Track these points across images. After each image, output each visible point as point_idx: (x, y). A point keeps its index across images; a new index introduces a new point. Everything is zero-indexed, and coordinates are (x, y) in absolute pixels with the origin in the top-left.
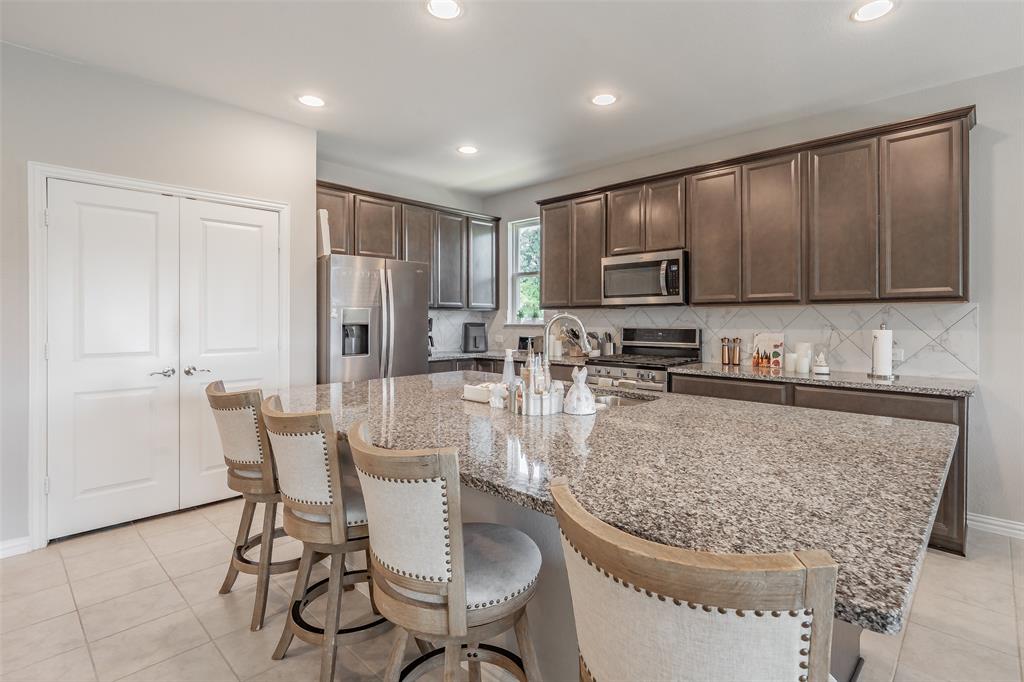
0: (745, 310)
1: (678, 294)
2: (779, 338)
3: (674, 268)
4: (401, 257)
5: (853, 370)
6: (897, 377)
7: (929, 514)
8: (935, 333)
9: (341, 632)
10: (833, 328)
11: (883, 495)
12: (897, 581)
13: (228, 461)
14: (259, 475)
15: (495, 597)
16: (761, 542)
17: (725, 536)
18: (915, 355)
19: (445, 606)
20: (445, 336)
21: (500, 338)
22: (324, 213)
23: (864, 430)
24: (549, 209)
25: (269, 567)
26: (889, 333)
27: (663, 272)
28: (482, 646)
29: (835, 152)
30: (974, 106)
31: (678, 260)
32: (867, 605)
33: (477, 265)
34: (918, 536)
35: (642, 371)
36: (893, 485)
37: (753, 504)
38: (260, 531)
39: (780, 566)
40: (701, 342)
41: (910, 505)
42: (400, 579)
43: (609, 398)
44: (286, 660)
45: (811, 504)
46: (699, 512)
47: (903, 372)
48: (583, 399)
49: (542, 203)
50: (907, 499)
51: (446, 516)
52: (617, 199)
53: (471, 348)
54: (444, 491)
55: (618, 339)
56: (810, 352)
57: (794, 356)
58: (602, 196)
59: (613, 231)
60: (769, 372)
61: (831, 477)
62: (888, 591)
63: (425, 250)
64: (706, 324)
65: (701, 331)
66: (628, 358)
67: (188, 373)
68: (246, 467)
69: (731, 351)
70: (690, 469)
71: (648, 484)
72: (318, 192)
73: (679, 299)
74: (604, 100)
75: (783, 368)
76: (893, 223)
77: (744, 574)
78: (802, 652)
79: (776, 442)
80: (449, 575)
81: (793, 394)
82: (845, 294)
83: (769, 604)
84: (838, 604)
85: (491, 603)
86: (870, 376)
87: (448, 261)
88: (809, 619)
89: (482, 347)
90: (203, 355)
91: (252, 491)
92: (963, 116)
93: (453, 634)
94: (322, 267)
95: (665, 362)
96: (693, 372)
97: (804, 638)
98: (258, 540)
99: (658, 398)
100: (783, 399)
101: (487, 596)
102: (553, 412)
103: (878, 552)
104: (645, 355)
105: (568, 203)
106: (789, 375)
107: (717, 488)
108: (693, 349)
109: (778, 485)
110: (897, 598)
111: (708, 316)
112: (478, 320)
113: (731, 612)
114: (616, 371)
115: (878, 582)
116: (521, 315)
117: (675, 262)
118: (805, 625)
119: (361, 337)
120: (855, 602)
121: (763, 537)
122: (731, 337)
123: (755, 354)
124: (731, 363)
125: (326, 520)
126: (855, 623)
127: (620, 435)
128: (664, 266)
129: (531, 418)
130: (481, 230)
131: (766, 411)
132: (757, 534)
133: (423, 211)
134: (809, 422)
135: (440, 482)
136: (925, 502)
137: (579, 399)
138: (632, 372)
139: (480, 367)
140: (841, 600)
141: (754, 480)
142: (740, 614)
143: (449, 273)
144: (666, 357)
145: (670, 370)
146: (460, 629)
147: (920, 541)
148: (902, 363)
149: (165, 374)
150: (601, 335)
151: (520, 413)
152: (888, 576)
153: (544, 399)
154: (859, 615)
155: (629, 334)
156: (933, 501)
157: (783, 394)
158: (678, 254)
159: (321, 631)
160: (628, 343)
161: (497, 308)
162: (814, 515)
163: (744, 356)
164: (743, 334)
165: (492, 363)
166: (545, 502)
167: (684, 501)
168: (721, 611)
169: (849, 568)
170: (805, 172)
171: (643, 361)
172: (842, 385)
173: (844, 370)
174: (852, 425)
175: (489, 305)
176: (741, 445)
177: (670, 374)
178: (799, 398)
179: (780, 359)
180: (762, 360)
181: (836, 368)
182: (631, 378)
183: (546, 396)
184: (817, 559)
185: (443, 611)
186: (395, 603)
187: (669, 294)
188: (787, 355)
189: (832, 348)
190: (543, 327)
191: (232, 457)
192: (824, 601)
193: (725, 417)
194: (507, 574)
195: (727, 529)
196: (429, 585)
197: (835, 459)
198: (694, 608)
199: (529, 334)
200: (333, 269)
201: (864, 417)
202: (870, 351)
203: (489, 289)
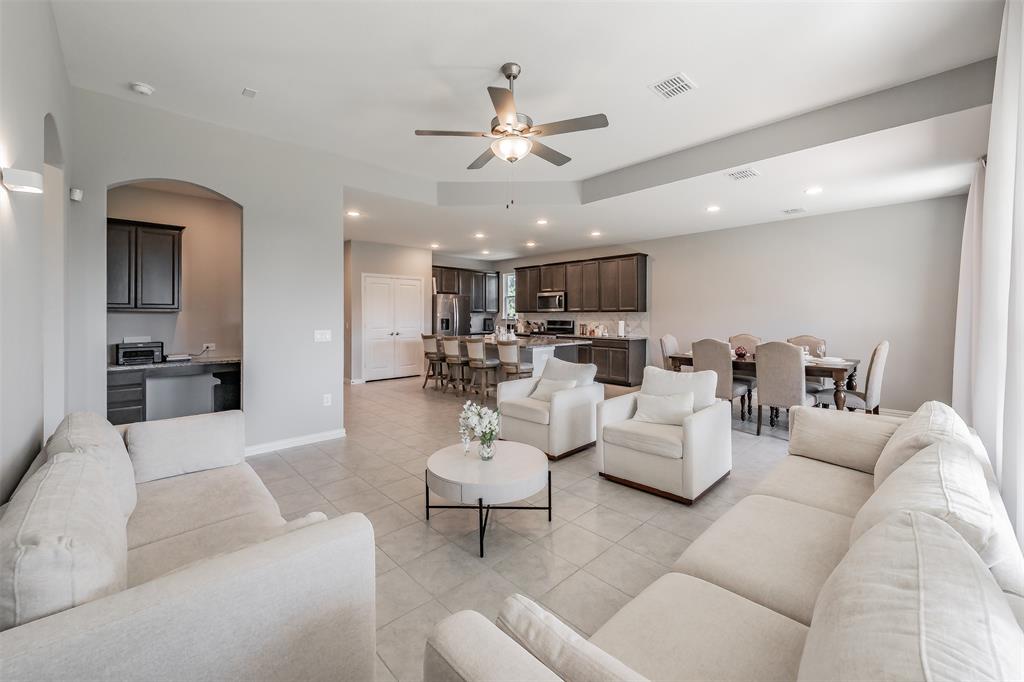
1: (562, 307)
2: (597, 324)
3: (561, 298)
4: (459, 293)
6: (626, 336)
8: (638, 322)
13: (426, 352)
18: (634, 329)
20: (476, 323)
22: (434, 278)
24: (519, 273)
26: (622, 323)
27: (557, 300)
29: (608, 262)
30: (646, 252)
31: (563, 296)
33: (490, 294)
40: (573, 326)
49: (516, 268)
52: (543, 270)
53: (486, 329)
55: (546, 324)
56: (603, 329)
57: (598, 330)
58: (538, 268)
59: (542, 283)
63: (467, 289)
64: (575, 319)
65: (573, 321)
66: (549, 332)
67: (397, 334)
68: (432, 354)
69: (583, 329)
72: (433, 270)
73: (562, 310)
76: (622, 286)
82: (610, 309)
86: (618, 335)
87: (477, 292)
89: (491, 329)
90: (400, 329)
92: (643, 255)
94: (434, 299)
104: (555, 330)
108: (571, 328)
111: (575, 316)
112: (490, 317)
114: (545, 337)
116: (508, 315)
119: (447, 324)
122: (582, 324)
123: (590, 330)
124: (584, 333)
128: (558, 297)
130: (492, 278)
143: (477, 297)
148: (627, 331)
149: (391, 335)
150: (539, 323)
155: (549, 323)
158: (563, 293)
160: (550, 326)
161: (498, 312)
163: (587, 331)
164: (587, 322)
175: (495, 310)
180: (592, 332)
187: (560, 308)
190: (517, 320)
200: (438, 299)
202: (615, 329)
203: (495, 304)
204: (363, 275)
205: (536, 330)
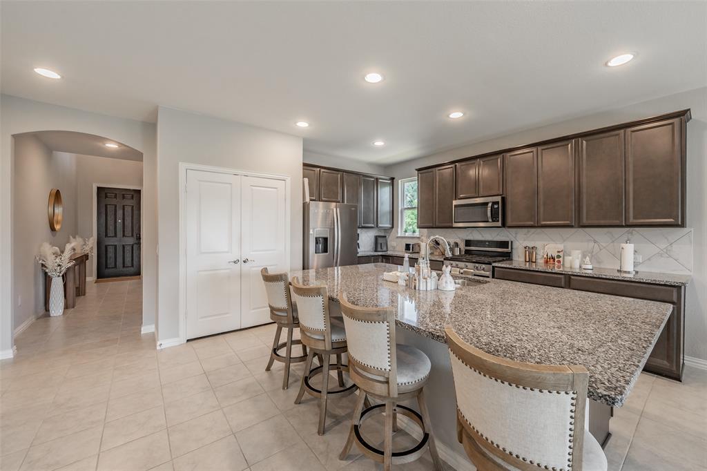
0: (539, 230)
1: (498, 221)
2: (560, 247)
3: (496, 206)
4: (343, 202)
5: (608, 267)
6: (637, 272)
7: (645, 353)
8: (663, 246)
9: (329, 393)
10: (595, 242)
11: (620, 341)
12: (622, 383)
13: (270, 306)
14: (285, 314)
15: (410, 380)
16: (550, 361)
17: (532, 357)
18: (649, 259)
19: (387, 382)
20: (366, 242)
21: (394, 244)
22: (306, 180)
23: (612, 305)
24: (423, 173)
25: (289, 360)
26: (632, 245)
27: (489, 209)
28: (398, 406)
29: (597, 139)
30: (689, 110)
31: (498, 202)
32: (605, 393)
33: (382, 204)
34: (637, 363)
35: (477, 265)
36: (626, 337)
37: (546, 343)
38: (286, 340)
39: (560, 371)
40: (512, 248)
41: (635, 348)
42: (365, 368)
43: (460, 281)
44: (301, 405)
45: (577, 344)
46: (518, 345)
47: (640, 269)
48: (449, 282)
49: (419, 170)
50: (633, 344)
51: (389, 340)
52: (462, 167)
53: (379, 249)
54: (388, 328)
55: (462, 246)
56: (580, 256)
57: (570, 258)
58: (453, 166)
59: (459, 186)
60: (554, 267)
61: (590, 331)
62: (617, 388)
63: (355, 197)
64: (515, 238)
65: (512, 242)
66: (468, 257)
67: (245, 262)
68: (279, 310)
69: (531, 254)
70: (511, 323)
71: (489, 329)
72: (303, 169)
73: (499, 224)
74: (456, 115)
75: (563, 265)
76: (634, 181)
77: (543, 373)
78: (571, 411)
79: (559, 310)
80: (389, 368)
81: (569, 281)
82: (602, 222)
83: (556, 388)
84: (590, 392)
85: (408, 383)
86: (619, 271)
87: (367, 202)
88: (575, 396)
89: (385, 249)
90: (252, 253)
91: (283, 322)
92: (683, 116)
93: (391, 396)
94: (305, 208)
95: (490, 260)
96: (508, 266)
97: (572, 405)
98: (284, 345)
99: (489, 282)
100: (563, 284)
101: (406, 379)
102: (432, 289)
103: (613, 370)
104: (479, 255)
105: (434, 169)
106: (567, 270)
107: (526, 334)
108: (507, 253)
109: (560, 333)
110: (621, 391)
111: (516, 234)
112: (383, 234)
113: (537, 391)
114: (461, 264)
115: (612, 383)
116: (406, 231)
117: (497, 203)
118: (572, 399)
119: (324, 244)
120: (599, 391)
121: (552, 359)
122: (531, 246)
123: (545, 256)
124: (531, 261)
125: (323, 338)
126: (599, 401)
127: (470, 303)
128: (490, 205)
129: (421, 292)
130: (385, 184)
131: (553, 292)
132: (548, 357)
133: (354, 176)
134: (578, 299)
135: (386, 324)
136: (643, 347)
137: (446, 282)
138: (470, 265)
139: (384, 260)
140: (592, 390)
141: (546, 330)
142: (541, 391)
143: (367, 209)
144: (491, 257)
145: (494, 264)
146: (394, 394)
147: (638, 366)
148: (640, 263)
149: (235, 262)
150: (452, 244)
151: (415, 288)
152: (617, 381)
153: (427, 281)
154: (601, 397)
155: (468, 243)
156: (648, 346)
157: (563, 280)
158: (499, 199)
159: (320, 392)
160: (468, 248)
161: (393, 227)
162: (579, 350)
163: (538, 257)
164: (538, 244)
165: (391, 258)
166: (438, 336)
167: (509, 339)
168: (532, 389)
169: (597, 376)
170: (577, 150)
171: (478, 259)
172: (601, 276)
173: (602, 266)
174: (606, 302)
175: (389, 226)
176: (538, 311)
177: (493, 267)
178: (573, 283)
179: (561, 259)
180: (549, 260)
181: (597, 266)
182: (470, 268)
183: (429, 280)
184: (579, 369)
185: (386, 385)
186: (361, 379)
187: (493, 221)
188: (565, 257)
189: (594, 254)
190: (419, 238)
191: (274, 305)
192: (583, 388)
193: (528, 294)
194: (415, 370)
195: (533, 354)
196: (380, 372)
197: (593, 321)
198: (518, 387)
199: (411, 242)
200: (311, 208)
201: (613, 297)
202: (619, 257)
203: (388, 217)
204: (182, 166)
205: (449, 254)
